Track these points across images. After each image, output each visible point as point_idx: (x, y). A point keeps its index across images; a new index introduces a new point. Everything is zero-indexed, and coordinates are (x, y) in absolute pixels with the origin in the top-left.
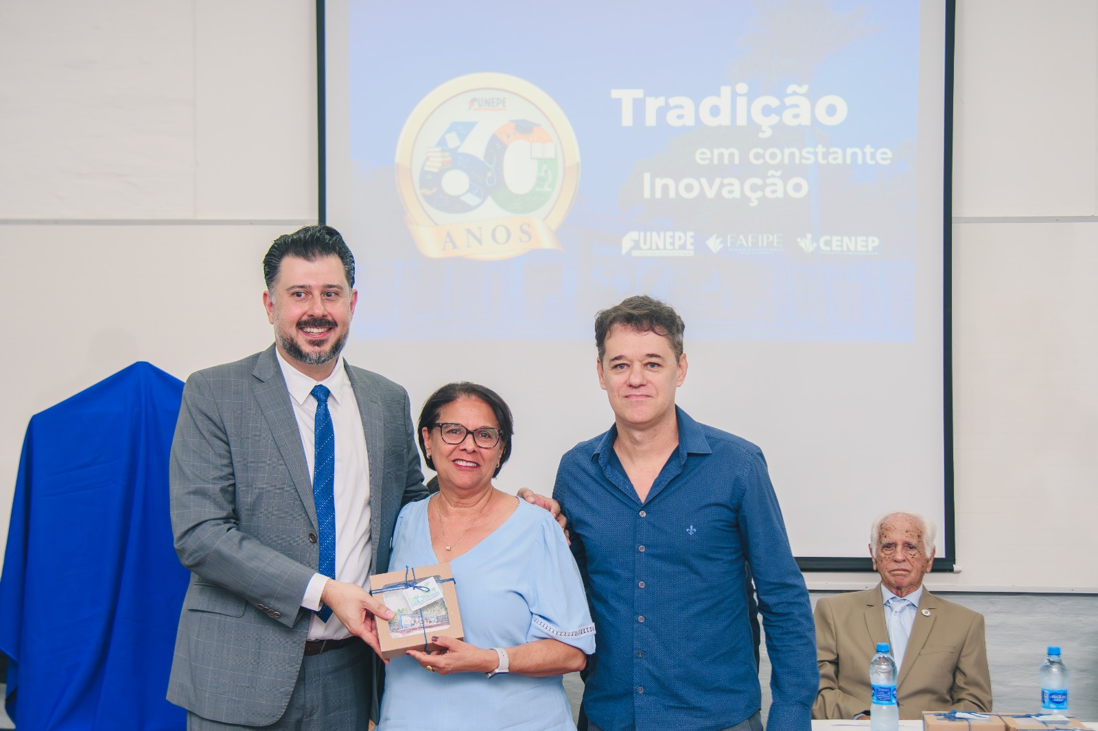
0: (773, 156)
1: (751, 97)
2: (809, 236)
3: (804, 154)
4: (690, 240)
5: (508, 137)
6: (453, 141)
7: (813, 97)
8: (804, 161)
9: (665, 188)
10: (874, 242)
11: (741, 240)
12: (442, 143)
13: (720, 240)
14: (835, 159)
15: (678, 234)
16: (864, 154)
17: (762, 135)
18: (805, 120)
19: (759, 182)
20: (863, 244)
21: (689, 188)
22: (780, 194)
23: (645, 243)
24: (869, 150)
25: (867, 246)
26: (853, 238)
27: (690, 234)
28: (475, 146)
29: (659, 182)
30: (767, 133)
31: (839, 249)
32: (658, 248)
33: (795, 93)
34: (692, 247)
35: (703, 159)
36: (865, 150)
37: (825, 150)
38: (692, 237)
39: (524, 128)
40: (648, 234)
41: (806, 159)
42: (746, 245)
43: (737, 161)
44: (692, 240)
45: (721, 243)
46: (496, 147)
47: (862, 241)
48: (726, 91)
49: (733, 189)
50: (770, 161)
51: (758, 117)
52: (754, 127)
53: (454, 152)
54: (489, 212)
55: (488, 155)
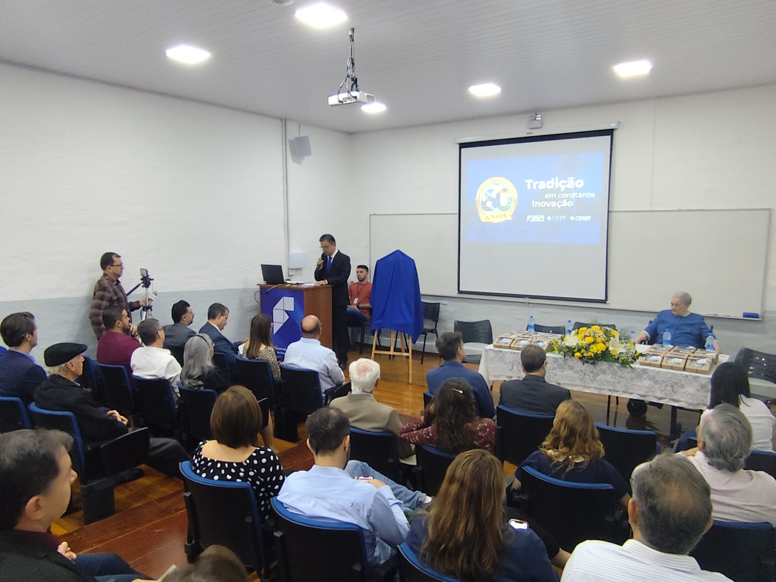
1: (559, 181)
2: (573, 216)
3: (572, 195)
5: (501, 193)
6: (488, 194)
7: (575, 180)
8: (572, 197)
9: (538, 205)
10: (589, 218)
11: (556, 217)
12: (486, 194)
13: (550, 217)
14: (580, 196)
15: (540, 216)
16: (588, 195)
17: (561, 191)
18: (573, 186)
19: (561, 202)
20: (587, 218)
21: (543, 204)
22: (566, 206)
23: (532, 218)
26: (584, 217)
27: (543, 216)
28: (494, 195)
29: (536, 203)
30: (563, 190)
31: (581, 220)
32: (535, 219)
33: (570, 180)
34: (544, 219)
35: (547, 197)
37: (577, 194)
39: (505, 190)
40: (533, 216)
42: (557, 219)
43: (555, 197)
46: (498, 195)
48: (553, 179)
49: (554, 204)
50: (564, 197)
51: (561, 186)
52: (559, 188)
53: (489, 197)
54: (497, 211)
55: (496, 198)
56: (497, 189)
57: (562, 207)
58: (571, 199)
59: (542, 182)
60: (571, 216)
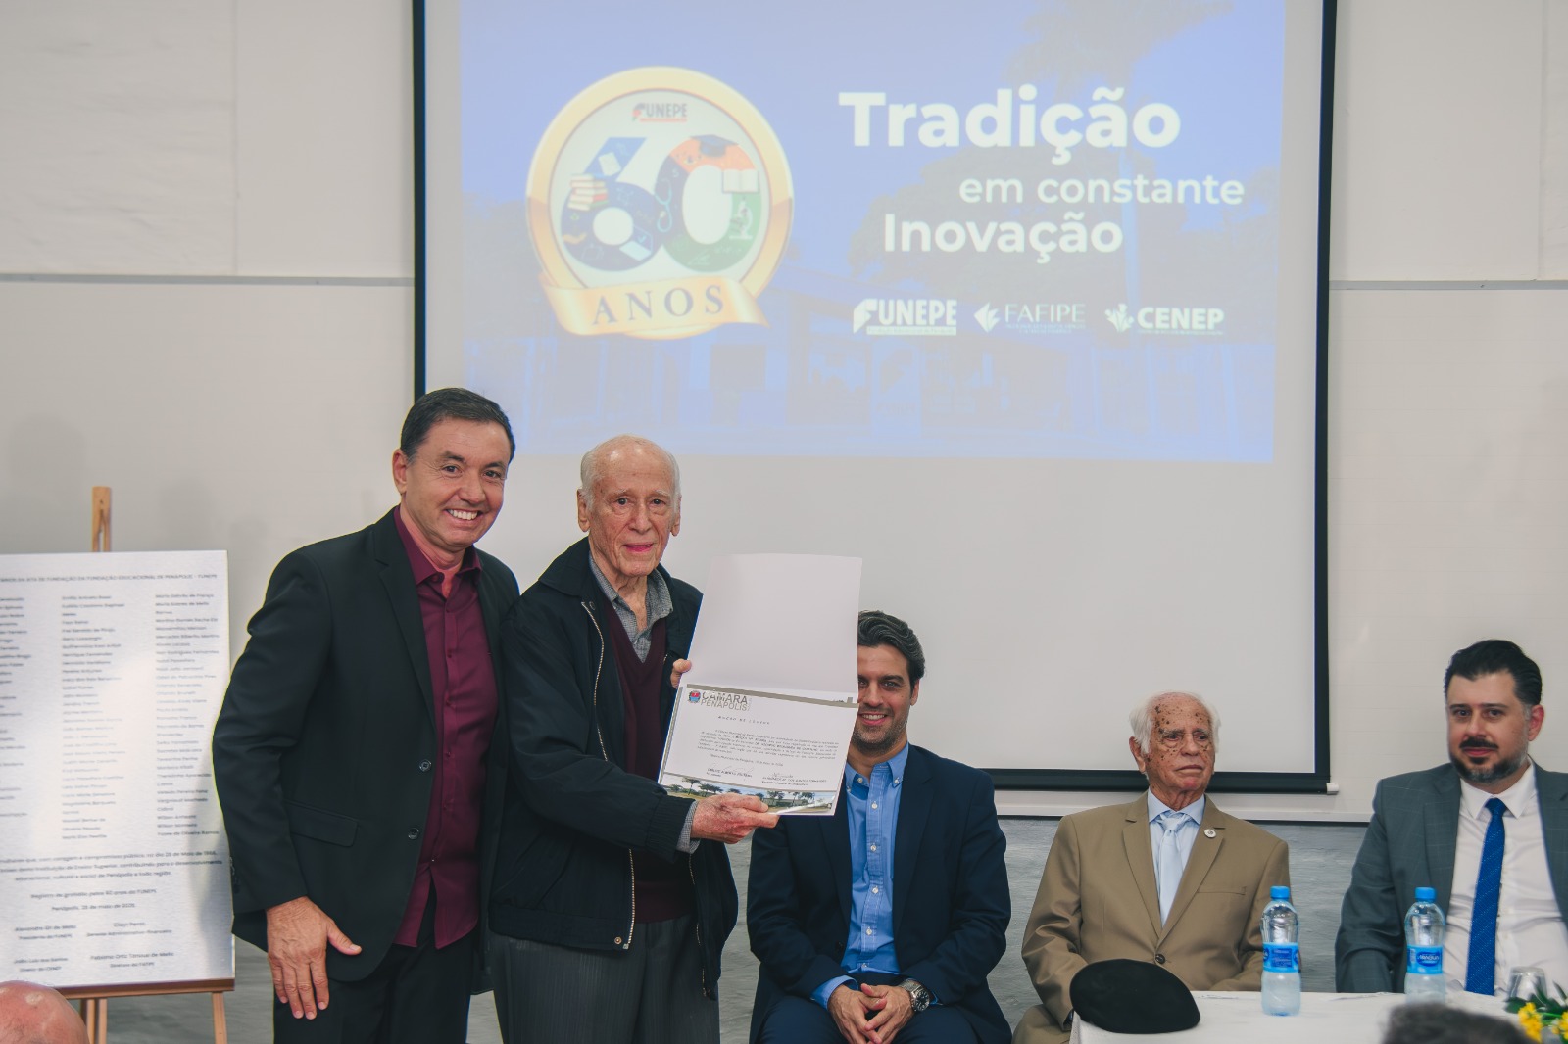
0: (1072, 191)
1: (1041, 105)
2: (1123, 307)
3: (1117, 189)
4: (951, 313)
5: (690, 160)
6: (609, 165)
7: (1130, 106)
8: (1117, 199)
9: (916, 236)
10: (1216, 316)
11: (1025, 313)
12: (594, 168)
13: (994, 312)
14: (1162, 196)
15: (933, 303)
16: (1203, 190)
17: (1055, 161)
18: (1119, 139)
19: (1052, 228)
20: (1201, 320)
21: (950, 237)
22: (1082, 247)
23: (886, 316)
24: (1210, 182)
25: (1206, 323)
26: (1187, 311)
27: (952, 303)
28: (642, 173)
29: (907, 228)
30: (1063, 158)
31: (1167, 326)
32: (904, 323)
33: (1104, 100)
34: (954, 322)
35: (971, 195)
36: (1205, 183)
37: (1146, 182)
38: (954, 308)
39: (713, 148)
40: (891, 303)
41: (1120, 195)
42: (1031, 320)
43: (1019, 198)
44: (954, 312)
45: (996, 316)
46: (673, 175)
47: (1200, 315)
48: (1004, 96)
49: (1014, 238)
50: (1067, 199)
51: (1050, 134)
52: (1044, 149)
53: (611, 181)
54: (662, 270)
55: (660, 187)
56: (660, 142)
57: (1057, 254)
58: (1114, 213)
59: (948, 112)
60: (1115, 307)
